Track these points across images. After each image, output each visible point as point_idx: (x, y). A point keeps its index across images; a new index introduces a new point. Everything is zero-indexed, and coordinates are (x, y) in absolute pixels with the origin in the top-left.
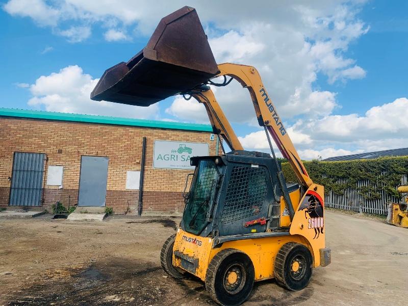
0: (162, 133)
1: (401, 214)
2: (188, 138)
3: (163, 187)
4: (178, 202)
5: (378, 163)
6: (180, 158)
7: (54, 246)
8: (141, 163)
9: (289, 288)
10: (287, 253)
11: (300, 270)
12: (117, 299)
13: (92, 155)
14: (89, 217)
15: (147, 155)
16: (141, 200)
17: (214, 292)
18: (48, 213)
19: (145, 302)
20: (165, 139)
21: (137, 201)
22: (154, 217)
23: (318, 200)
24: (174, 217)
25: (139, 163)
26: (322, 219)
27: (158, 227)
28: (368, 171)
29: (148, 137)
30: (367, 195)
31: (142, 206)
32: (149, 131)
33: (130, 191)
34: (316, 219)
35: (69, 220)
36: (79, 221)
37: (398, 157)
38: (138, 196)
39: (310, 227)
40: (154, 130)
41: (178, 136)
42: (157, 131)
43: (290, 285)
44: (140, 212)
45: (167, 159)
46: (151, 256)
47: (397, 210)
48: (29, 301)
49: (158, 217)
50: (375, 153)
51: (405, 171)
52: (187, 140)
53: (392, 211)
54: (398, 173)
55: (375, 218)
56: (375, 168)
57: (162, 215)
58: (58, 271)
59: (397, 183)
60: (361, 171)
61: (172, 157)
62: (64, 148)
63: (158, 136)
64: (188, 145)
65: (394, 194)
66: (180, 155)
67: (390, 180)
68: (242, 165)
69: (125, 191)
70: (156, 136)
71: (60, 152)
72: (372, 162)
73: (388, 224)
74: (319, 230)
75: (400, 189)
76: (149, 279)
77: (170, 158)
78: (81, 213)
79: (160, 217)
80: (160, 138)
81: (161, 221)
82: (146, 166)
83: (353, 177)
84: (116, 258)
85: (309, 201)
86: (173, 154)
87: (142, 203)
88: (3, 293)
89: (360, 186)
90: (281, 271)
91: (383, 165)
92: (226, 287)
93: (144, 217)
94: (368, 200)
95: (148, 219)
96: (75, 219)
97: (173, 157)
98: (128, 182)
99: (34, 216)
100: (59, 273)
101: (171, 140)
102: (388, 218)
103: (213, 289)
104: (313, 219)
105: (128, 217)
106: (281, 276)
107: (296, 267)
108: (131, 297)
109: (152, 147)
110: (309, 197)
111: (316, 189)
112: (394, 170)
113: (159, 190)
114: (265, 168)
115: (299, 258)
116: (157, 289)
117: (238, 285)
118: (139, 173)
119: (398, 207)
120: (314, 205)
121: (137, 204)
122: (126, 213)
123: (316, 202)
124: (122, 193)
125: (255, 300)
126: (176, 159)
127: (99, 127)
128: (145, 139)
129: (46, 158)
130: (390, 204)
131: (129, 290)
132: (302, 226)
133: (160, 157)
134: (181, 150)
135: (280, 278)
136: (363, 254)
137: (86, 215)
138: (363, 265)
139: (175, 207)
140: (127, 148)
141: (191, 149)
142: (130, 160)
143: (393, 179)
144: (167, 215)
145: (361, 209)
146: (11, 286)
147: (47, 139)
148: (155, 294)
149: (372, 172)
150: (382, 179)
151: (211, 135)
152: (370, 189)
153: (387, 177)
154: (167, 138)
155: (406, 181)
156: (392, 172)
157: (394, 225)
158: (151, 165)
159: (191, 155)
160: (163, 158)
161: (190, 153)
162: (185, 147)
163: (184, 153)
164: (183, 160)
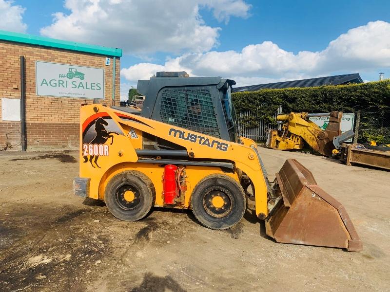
0: (45, 52)
1: (278, 138)
2: (78, 61)
3: (51, 118)
4: (71, 134)
5: (260, 95)
6: (70, 85)
8: (20, 89)
12: (47, 261)
15: (27, 80)
16: (24, 132)
19: (89, 257)
20: (50, 61)
21: (19, 135)
22: (43, 152)
24: (68, 151)
25: (17, 89)
27: (54, 163)
28: (250, 102)
29: (27, 56)
30: (247, 124)
31: (26, 141)
32: (28, 49)
33: (9, 123)
37: (276, 89)
38: (19, 128)
40: (34, 48)
41: (66, 57)
42: (39, 49)
44: (25, 147)
45: (55, 85)
46: (64, 197)
47: (275, 135)
49: (49, 152)
51: (281, 102)
52: (78, 64)
53: (271, 137)
54: (275, 104)
56: (257, 99)
57: (54, 150)
59: (274, 113)
60: (244, 102)
63: (40, 56)
64: (80, 69)
65: (271, 122)
66: (70, 81)
67: (268, 110)
69: (1, 123)
70: (37, 55)
72: (255, 94)
73: (267, 148)
75: (279, 117)
76: (78, 226)
77: (58, 83)
79: (52, 152)
80: (43, 58)
81: (55, 156)
82: (27, 93)
83: (237, 108)
84: (18, 204)
86: (61, 79)
87: (26, 137)
89: (241, 116)
91: (263, 97)
93: (31, 153)
94: (248, 128)
95: (37, 155)
97: (61, 82)
98: (4, 112)
101: (58, 62)
102: (267, 143)
105: (9, 153)
108: (65, 254)
109: (33, 70)
112: (273, 102)
113: (47, 122)
116: (94, 237)
118: (18, 102)
119: (276, 133)
121: (20, 138)
122: (6, 149)
126: (65, 86)
128: (23, 61)
130: (270, 131)
131: (57, 245)
133: (44, 82)
134: (70, 75)
139: (67, 140)
141: (84, 75)
142: (5, 85)
143: (271, 109)
144: (60, 150)
148: (95, 245)
149: (253, 103)
150: (262, 109)
151: (107, 58)
152: (250, 119)
153: (266, 107)
154: (52, 59)
155: (281, 111)
156: (271, 104)
157: (272, 149)
158: (34, 92)
159: (84, 82)
160: (49, 84)
161: (82, 78)
162: (76, 72)
163: (74, 79)
164: (75, 87)
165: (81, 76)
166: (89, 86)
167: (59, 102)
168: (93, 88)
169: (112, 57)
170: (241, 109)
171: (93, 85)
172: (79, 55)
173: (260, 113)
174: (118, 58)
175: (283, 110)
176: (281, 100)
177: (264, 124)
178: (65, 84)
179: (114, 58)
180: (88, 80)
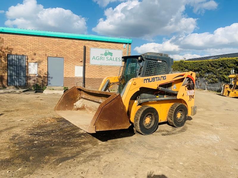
0: (95, 43)
1: (229, 89)
2: (110, 46)
3: (96, 76)
5: (219, 62)
6: (105, 59)
7: (41, 107)
8: (83, 61)
9: (175, 126)
10: (176, 108)
11: (181, 117)
13: (54, 56)
14: (55, 92)
15: (86, 57)
16: (84, 83)
17: (139, 127)
18: (31, 90)
21: (82, 83)
23: (192, 81)
25: (82, 61)
26: (193, 91)
28: (212, 66)
29: (87, 46)
30: (210, 80)
32: (87, 42)
33: (78, 78)
34: (190, 91)
35: (44, 94)
36: (51, 94)
37: (230, 58)
38: (82, 80)
39: (187, 95)
40: (90, 42)
41: (104, 45)
42: (92, 42)
43: (176, 124)
45: (98, 59)
47: (227, 88)
48: (40, 133)
50: (217, 56)
51: (233, 66)
52: (110, 48)
53: (224, 88)
54: (229, 67)
55: (214, 92)
56: (217, 64)
58: (49, 119)
59: (228, 73)
60: (209, 66)
61: (101, 58)
62: (37, 52)
64: (110, 51)
65: (226, 79)
67: (224, 71)
68: (153, 61)
69: (74, 78)
70: (91, 45)
71: (35, 54)
72: (215, 61)
73: (221, 95)
74: (192, 97)
75: (230, 76)
77: (100, 59)
78: (50, 90)
80: (94, 47)
82: (86, 63)
83: (204, 70)
85: (188, 81)
86: (101, 56)
87: (85, 85)
88: (24, 129)
89: (207, 75)
90: (171, 117)
91: (221, 63)
92: (145, 125)
94: (211, 83)
96: (48, 93)
98: (76, 73)
99: (24, 91)
100: (49, 120)
101: (100, 48)
102: (222, 92)
103: (138, 126)
104: (189, 91)
106: (171, 120)
107: (179, 115)
109: (89, 52)
110: (188, 79)
111: (191, 74)
112: (228, 66)
113: (94, 78)
114: (165, 62)
115: (181, 111)
117: (150, 124)
118: (82, 67)
119: (228, 86)
120: (190, 83)
121: (82, 85)
123: (191, 82)
124: (73, 79)
125: (158, 132)
127: (57, 39)
128: (85, 48)
129: (26, 58)
132: (183, 94)
133: (94, 58)
134: (106, 54)
135: (171, 121)
136: (209, 110)
137: (53, 91)
138: (211, 115)
140: (74, 52)
142: (77, 59)
143: (226, 71)
145: (206, 88)
146: (26, 126)
147: (26, 46)
149: (215, 67)
150: (220, 71)
151: (124, 44)
152: (213, 77)
153: (223, 70)
154: (97, 46)
155: (233, 72)
156: (226, 67)
157: (224, 96)
158: (89, 63)
159: (112, 57)
160: (96, 59)
161: (112, 55)
162: (109, 52)
163: (108, 56)
164: (108, 60)
165: (111, 54)
166: (115, 59)
167: (100, 67)
168: (117, 60)
169: (126, 44)
170: (206, 70)
171: (117, 59)
172: (110, 44)
173: (219, 73)
174: (130, 44)
175: (235, 72)
176: (233, 65)
177: (221, 81)
178: (103, 59)
179: (128, 44)
180: (114, 56)
